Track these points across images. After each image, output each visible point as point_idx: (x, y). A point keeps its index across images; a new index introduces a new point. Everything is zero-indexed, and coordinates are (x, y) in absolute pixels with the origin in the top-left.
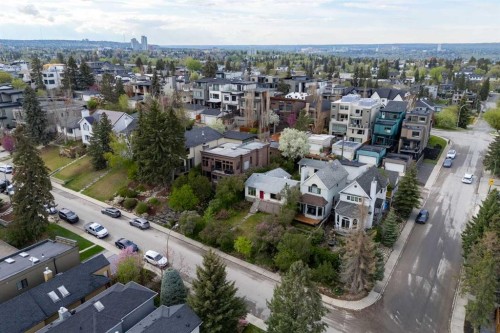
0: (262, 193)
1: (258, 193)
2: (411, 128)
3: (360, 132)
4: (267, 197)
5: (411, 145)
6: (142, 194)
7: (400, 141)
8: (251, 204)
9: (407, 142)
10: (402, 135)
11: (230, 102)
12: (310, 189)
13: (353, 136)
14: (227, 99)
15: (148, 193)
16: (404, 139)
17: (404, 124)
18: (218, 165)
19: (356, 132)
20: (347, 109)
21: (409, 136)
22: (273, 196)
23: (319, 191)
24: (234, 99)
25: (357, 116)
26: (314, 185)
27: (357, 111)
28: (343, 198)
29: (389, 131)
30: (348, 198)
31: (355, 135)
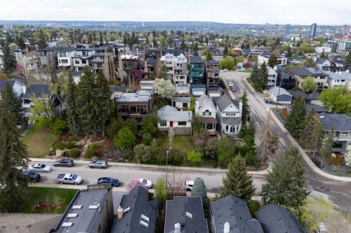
0: (171, 123)
1: (168, 124)
2: (213, 72)
3: (182, 78)
4: (176, 125)
5: (214, 82)
6: (78, 143)
7: (208, 80)
8: (167, 132)
9: (211, 80)
10: (209, 76)
11: (81, 64)
12: (204, 114)
13: (177, 80)
14: (77, 62)
15: (82, 142)
16: (210, 78)
17: (207, 69)
18: (133, 109)
19: (179, 78)
20: (171, 63)
21: (213, 77)
22: (180, 123)
23: (210, 114)
24: (84, 62)
25: (178, 68)
26: (207, 111)
27: (178, 65)
28: (224, 115)
29: (201, 75)
30: (227, 114)
31: (179, 80)
